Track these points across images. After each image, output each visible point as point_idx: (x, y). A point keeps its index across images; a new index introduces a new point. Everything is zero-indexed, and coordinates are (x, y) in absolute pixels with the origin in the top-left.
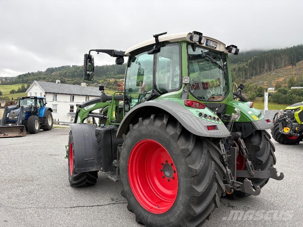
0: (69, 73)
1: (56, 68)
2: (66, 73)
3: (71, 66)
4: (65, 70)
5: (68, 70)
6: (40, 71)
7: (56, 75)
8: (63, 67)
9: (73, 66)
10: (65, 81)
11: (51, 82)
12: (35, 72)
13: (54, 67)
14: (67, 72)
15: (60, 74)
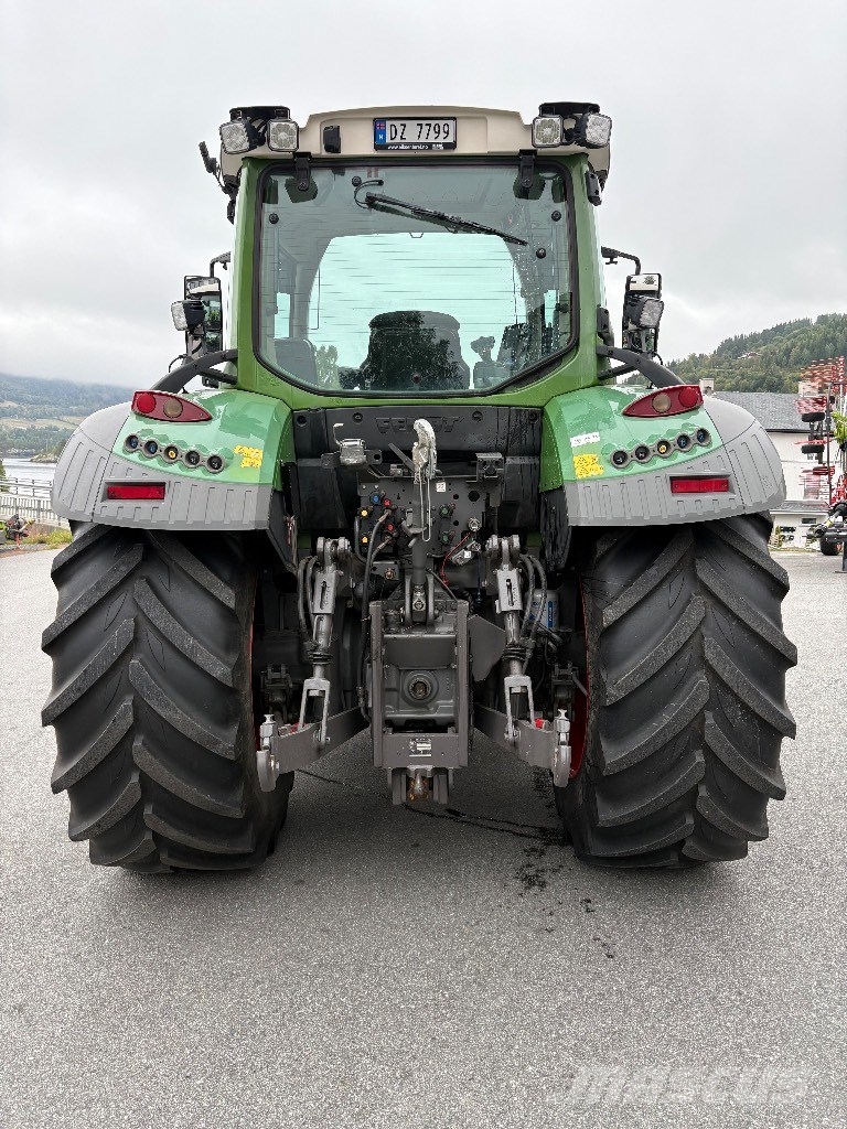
0: (802, 349)
1: (754, 337)
2: (788, 352)
3: (814, 321)
4: (789, 339)
5: (800, 339)
6: (698, 356)
7: (752, 360)
8: (779, 329)
9: (823, 319)
10: (781, 384)
11: (731, 390)
12: (681, 360)
13: (747, 334)
14: (794, 345)
15: (766, 354)
